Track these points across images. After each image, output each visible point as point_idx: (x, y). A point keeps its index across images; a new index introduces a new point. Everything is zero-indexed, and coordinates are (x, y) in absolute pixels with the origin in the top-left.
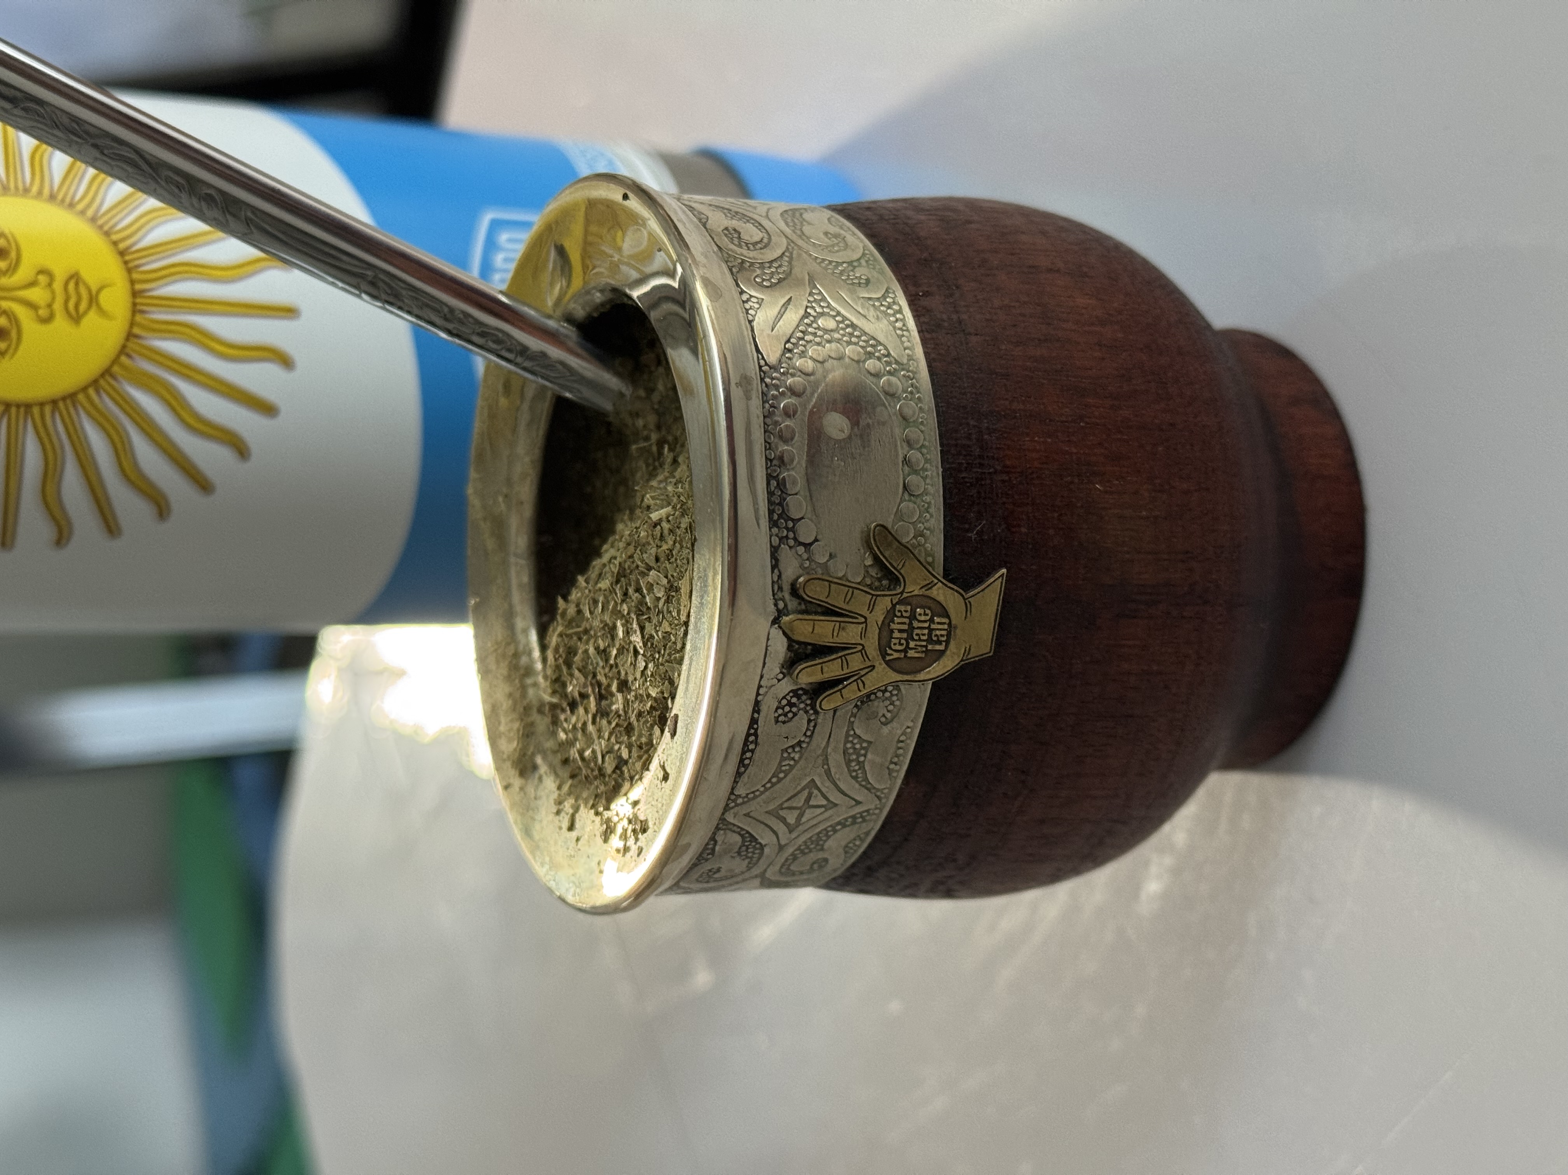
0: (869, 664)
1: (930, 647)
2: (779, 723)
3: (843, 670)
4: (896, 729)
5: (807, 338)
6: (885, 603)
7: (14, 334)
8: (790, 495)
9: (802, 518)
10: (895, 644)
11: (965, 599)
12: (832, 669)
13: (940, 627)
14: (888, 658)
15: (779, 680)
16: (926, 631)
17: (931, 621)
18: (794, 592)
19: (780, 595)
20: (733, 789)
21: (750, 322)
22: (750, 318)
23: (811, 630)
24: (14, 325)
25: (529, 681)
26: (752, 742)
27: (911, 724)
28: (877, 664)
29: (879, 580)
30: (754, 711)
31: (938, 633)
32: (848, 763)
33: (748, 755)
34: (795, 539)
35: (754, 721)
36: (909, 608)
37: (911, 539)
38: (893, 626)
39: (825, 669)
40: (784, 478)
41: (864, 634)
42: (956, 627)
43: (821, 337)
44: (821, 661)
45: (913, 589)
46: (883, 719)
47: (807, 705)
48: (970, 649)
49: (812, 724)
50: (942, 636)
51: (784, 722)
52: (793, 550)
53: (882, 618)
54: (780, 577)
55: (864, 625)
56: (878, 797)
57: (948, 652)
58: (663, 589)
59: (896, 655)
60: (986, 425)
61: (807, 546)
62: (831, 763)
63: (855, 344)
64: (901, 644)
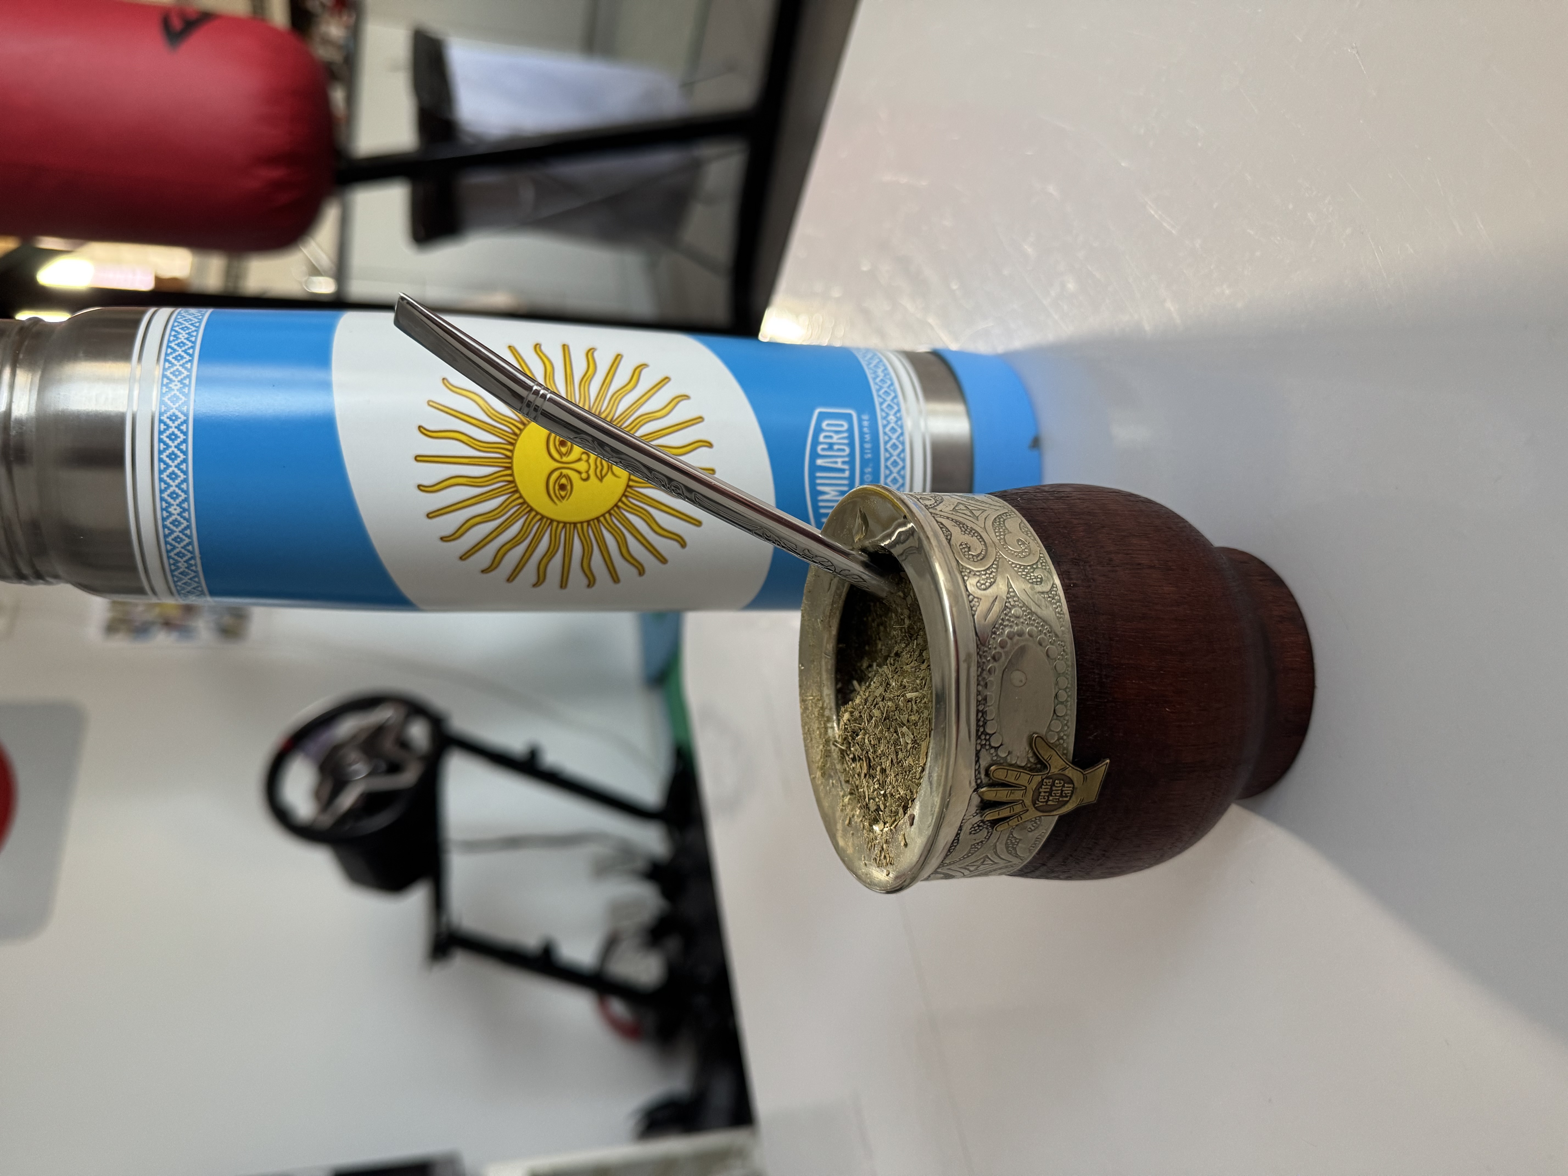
0: (1026, 809)
1: (1061, 799)
2: (971, 835)
3: (1010, 812)
4: (1036, 834)
5: (1006, 623)
6: (1037, 779)
7: (569, 487)
8: (989, 721)
9: (995, 733)
10: (1041, 799)
11: (1084, 775)
12: (1005, 812)
13: (1068, 789)
14: (1036, 805)
15: (974, 816)
16: (1060, 792)
17: (1063, 786)
18: (987, 774)
19: (979, 776)
20: (943, 861)
21: (973, 616)
22: (973, 612)
23: (995, 795)
24: (569, 482)
25: (829, 725)
26: (955, 843)
27: (1045, 831)
28: (1030, 809)
29: (1036, 764)
30: (959, 830)
31: (1066, 792)
32: (1007, 848)
33: (953, 848)
34: (990, 745)
35: (958, 834)
36: (1051, 780)
37: (1056, 741)
38: (1041, 790)
39: (1000, 813)
40: (986, 711)
41: (1024, 795)
42: (1077, 788)
43: (1013, 622)
44: (999, 809)
45: (1054, 770)
46: (1030, 830)
47: (988, 826)
48: (1083, 799)
49: (990, 833)
50: (1068, 793)
51: (974, 834)
52: (988, 751)
53: (1035, 787)
54: (979, 766)
55: (1025, 791)
56: (1021, 859)
57: (1070, 801)
58: (910, 739)
59: (1041, 804)
60: (1104, 673)
61: (996, 748)
62: (998, 848)
63: (1032, 625)
64: (1044, 798)
